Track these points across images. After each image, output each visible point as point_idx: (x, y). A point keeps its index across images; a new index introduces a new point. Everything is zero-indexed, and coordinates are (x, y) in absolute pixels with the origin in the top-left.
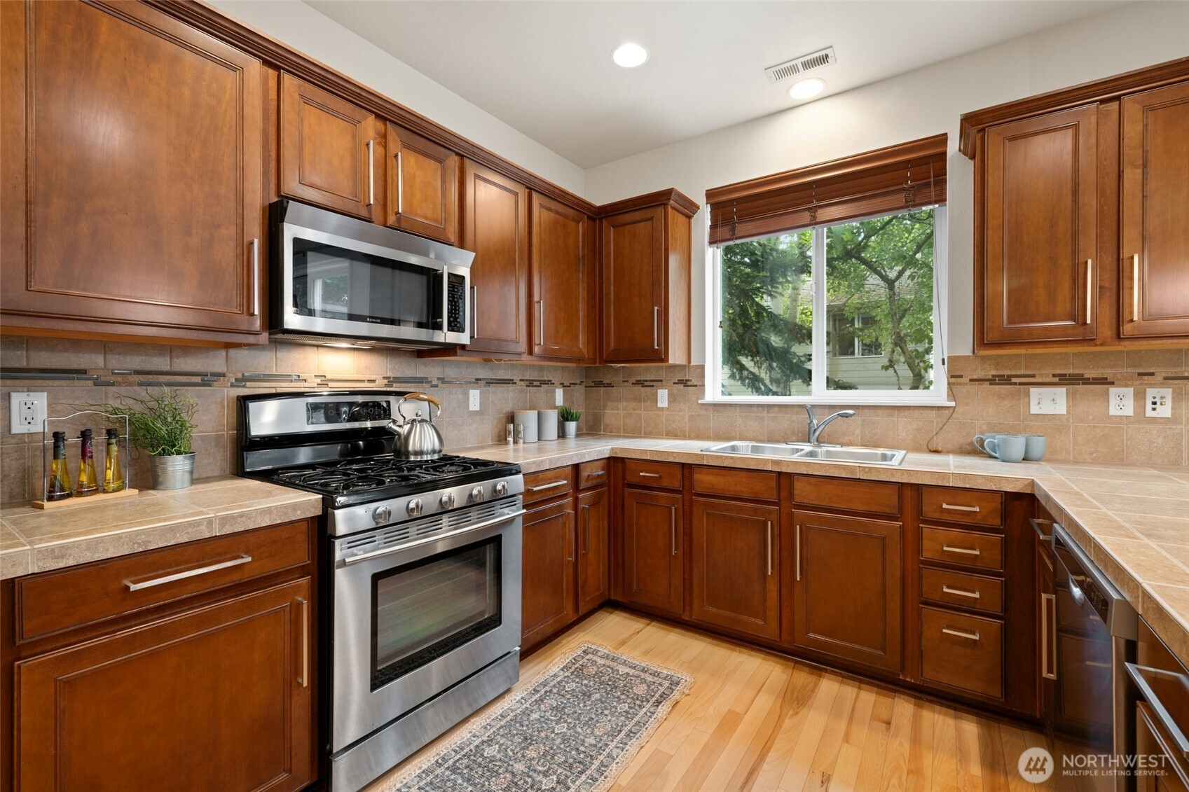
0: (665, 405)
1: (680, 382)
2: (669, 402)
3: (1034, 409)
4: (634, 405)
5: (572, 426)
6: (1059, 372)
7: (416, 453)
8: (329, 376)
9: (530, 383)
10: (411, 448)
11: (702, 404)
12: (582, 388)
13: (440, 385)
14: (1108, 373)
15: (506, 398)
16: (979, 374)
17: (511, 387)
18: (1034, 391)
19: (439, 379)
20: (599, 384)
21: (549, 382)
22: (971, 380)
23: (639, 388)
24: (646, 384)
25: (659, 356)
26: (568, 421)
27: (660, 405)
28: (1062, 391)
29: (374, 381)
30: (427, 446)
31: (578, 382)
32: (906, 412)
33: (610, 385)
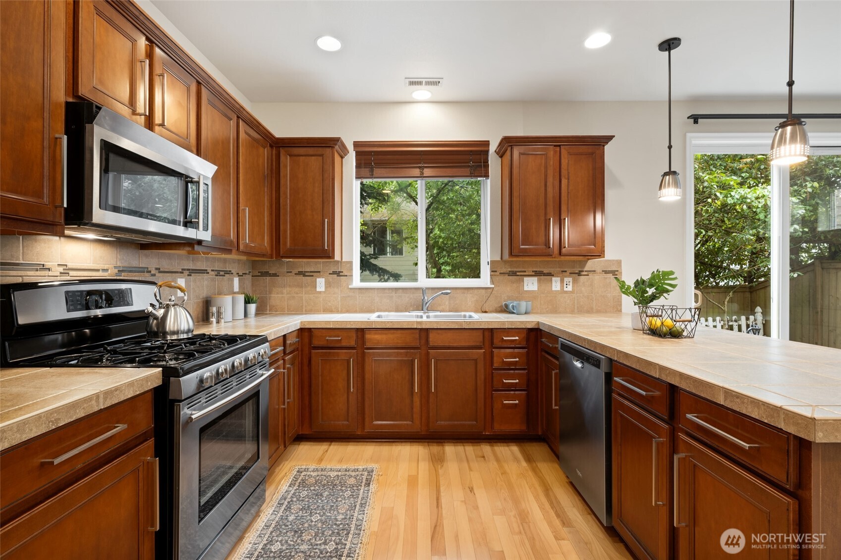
0: (323, 289)
1: (334, 273)
2: (326, 287)
3: (526, 288)
4: (297, 290)
5: (252, 307)
6: (534, 270)
7: (174, 333)
8: (70, 265)
9: (218, 273)
10: (167, 329)
11: (351, 289)
12: (249, 277)
13: (158, 274)
14: (551, 270)
15: (203, 286)
16: (504, 270)
17: (205, 276)
18: (526, 279)
19: (156, 269)
20: (267, 274)
21: (229, 273)
22: (500, 273)
23: (301, 277)
24: (307, 274)
25: (327, 254)
26: (249, 303)
27: (318, 289)
28: (535, 279)
29: (107, 270)
30: (184, 326)
31: (247, 272)
32: (471, 291)
33: (275, 275)
